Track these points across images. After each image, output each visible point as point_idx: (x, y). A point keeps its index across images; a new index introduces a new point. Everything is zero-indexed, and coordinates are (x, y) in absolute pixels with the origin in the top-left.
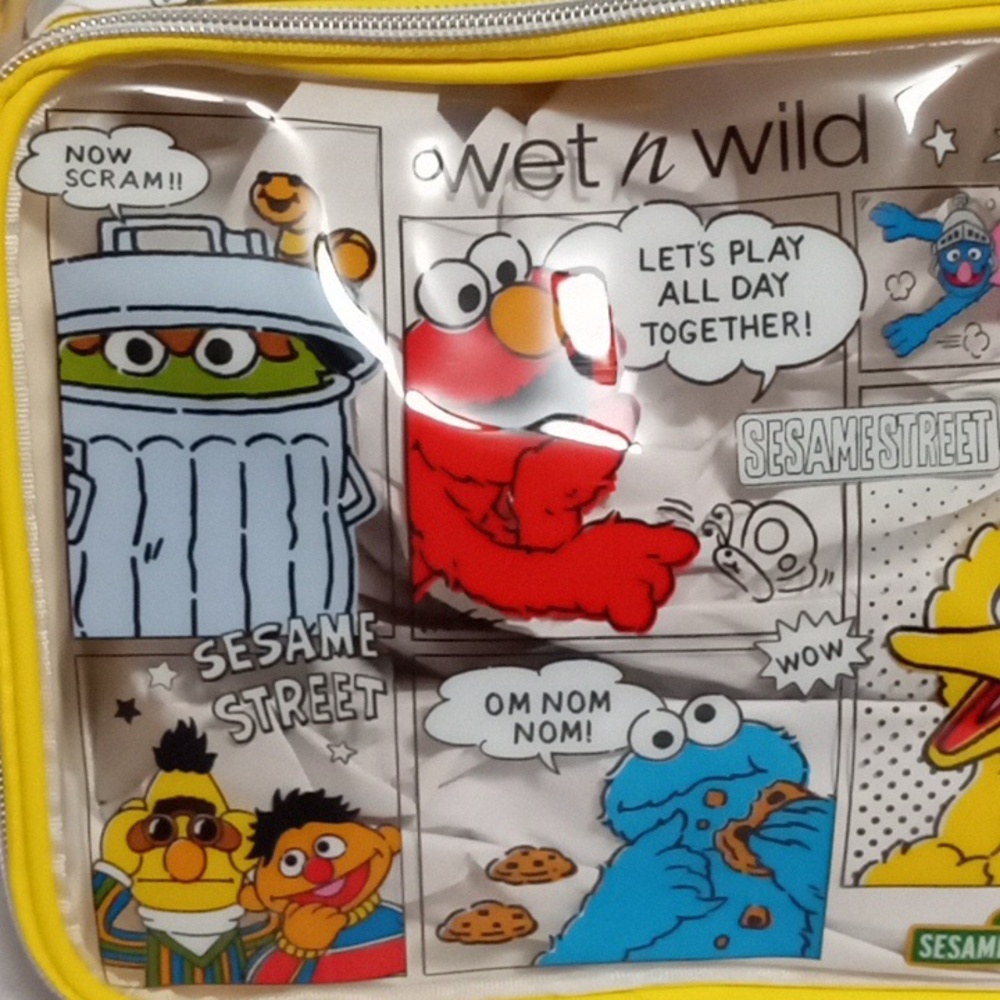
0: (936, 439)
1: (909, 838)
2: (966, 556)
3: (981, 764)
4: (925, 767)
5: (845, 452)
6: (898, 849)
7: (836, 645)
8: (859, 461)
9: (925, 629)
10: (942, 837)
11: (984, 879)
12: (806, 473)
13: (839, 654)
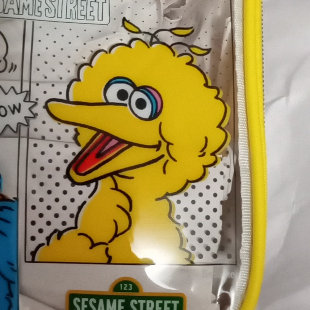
0: (76, 8)
1: (61, 228)
2: (90, 64)
3: (100, 182)
4: (68, 182)
5: (26, 6)
6: (55, 235)
7: (17, 106)
8: (34, 11)
9: (67, 101)
10: (80, 229)
11: (106, 259)
12: (4, 13)
13: (19, 111)
